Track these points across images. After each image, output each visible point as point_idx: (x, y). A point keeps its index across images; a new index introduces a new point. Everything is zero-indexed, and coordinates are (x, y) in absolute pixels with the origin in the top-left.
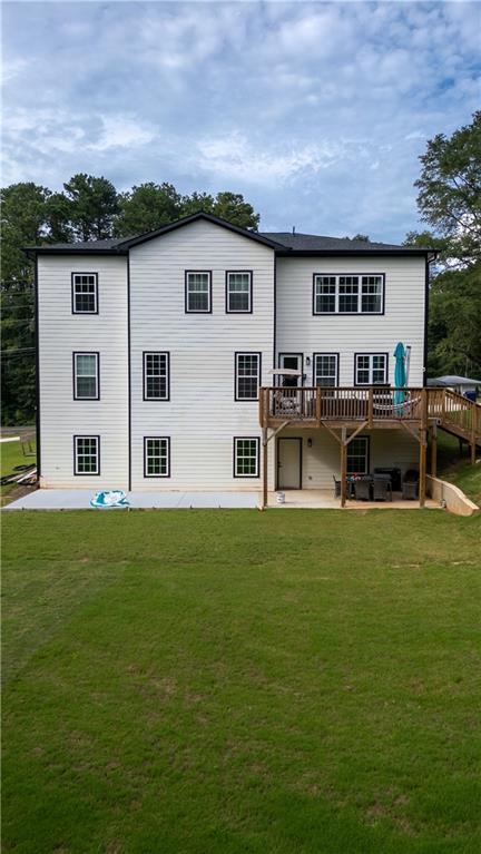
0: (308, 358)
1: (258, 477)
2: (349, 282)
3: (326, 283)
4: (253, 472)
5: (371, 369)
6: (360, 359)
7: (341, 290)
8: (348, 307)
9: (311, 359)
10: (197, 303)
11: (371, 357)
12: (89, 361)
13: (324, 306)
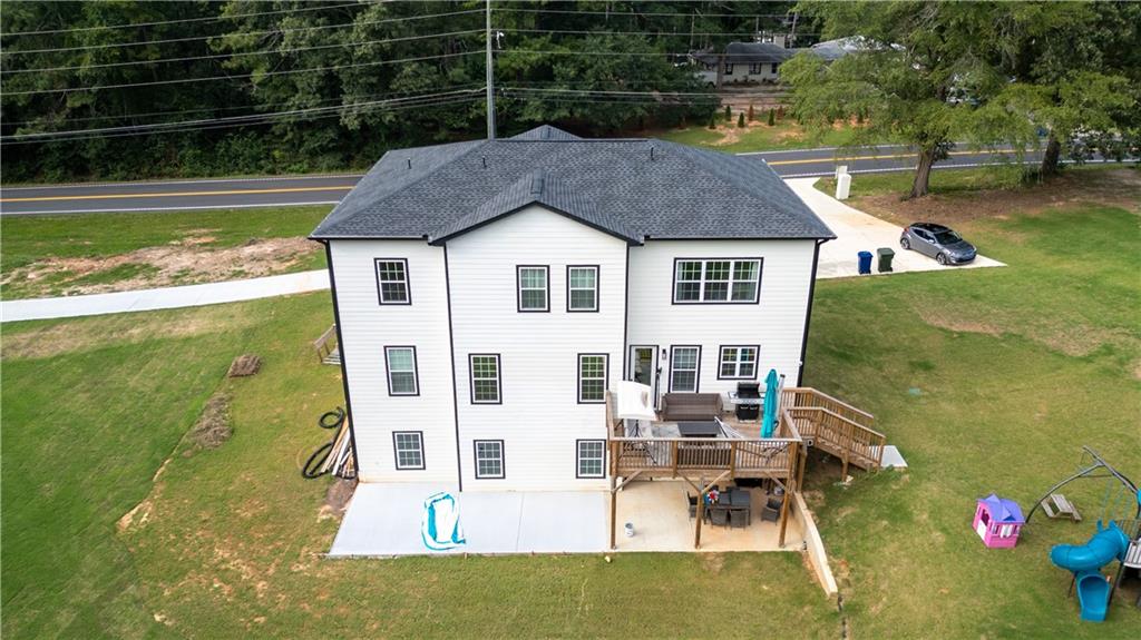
0: (664, 351)
1: (604, 477)
2: (718, 268)
3: (691, 268)
4: (598, 471)
5: (738, 362)
6: (726, 351)
7: (708, 276)
8: (716, 293)
9: (668, 351)
10: (532, 300)
11: (739, 349)
12: (404, 355)
13: (686, 293)
